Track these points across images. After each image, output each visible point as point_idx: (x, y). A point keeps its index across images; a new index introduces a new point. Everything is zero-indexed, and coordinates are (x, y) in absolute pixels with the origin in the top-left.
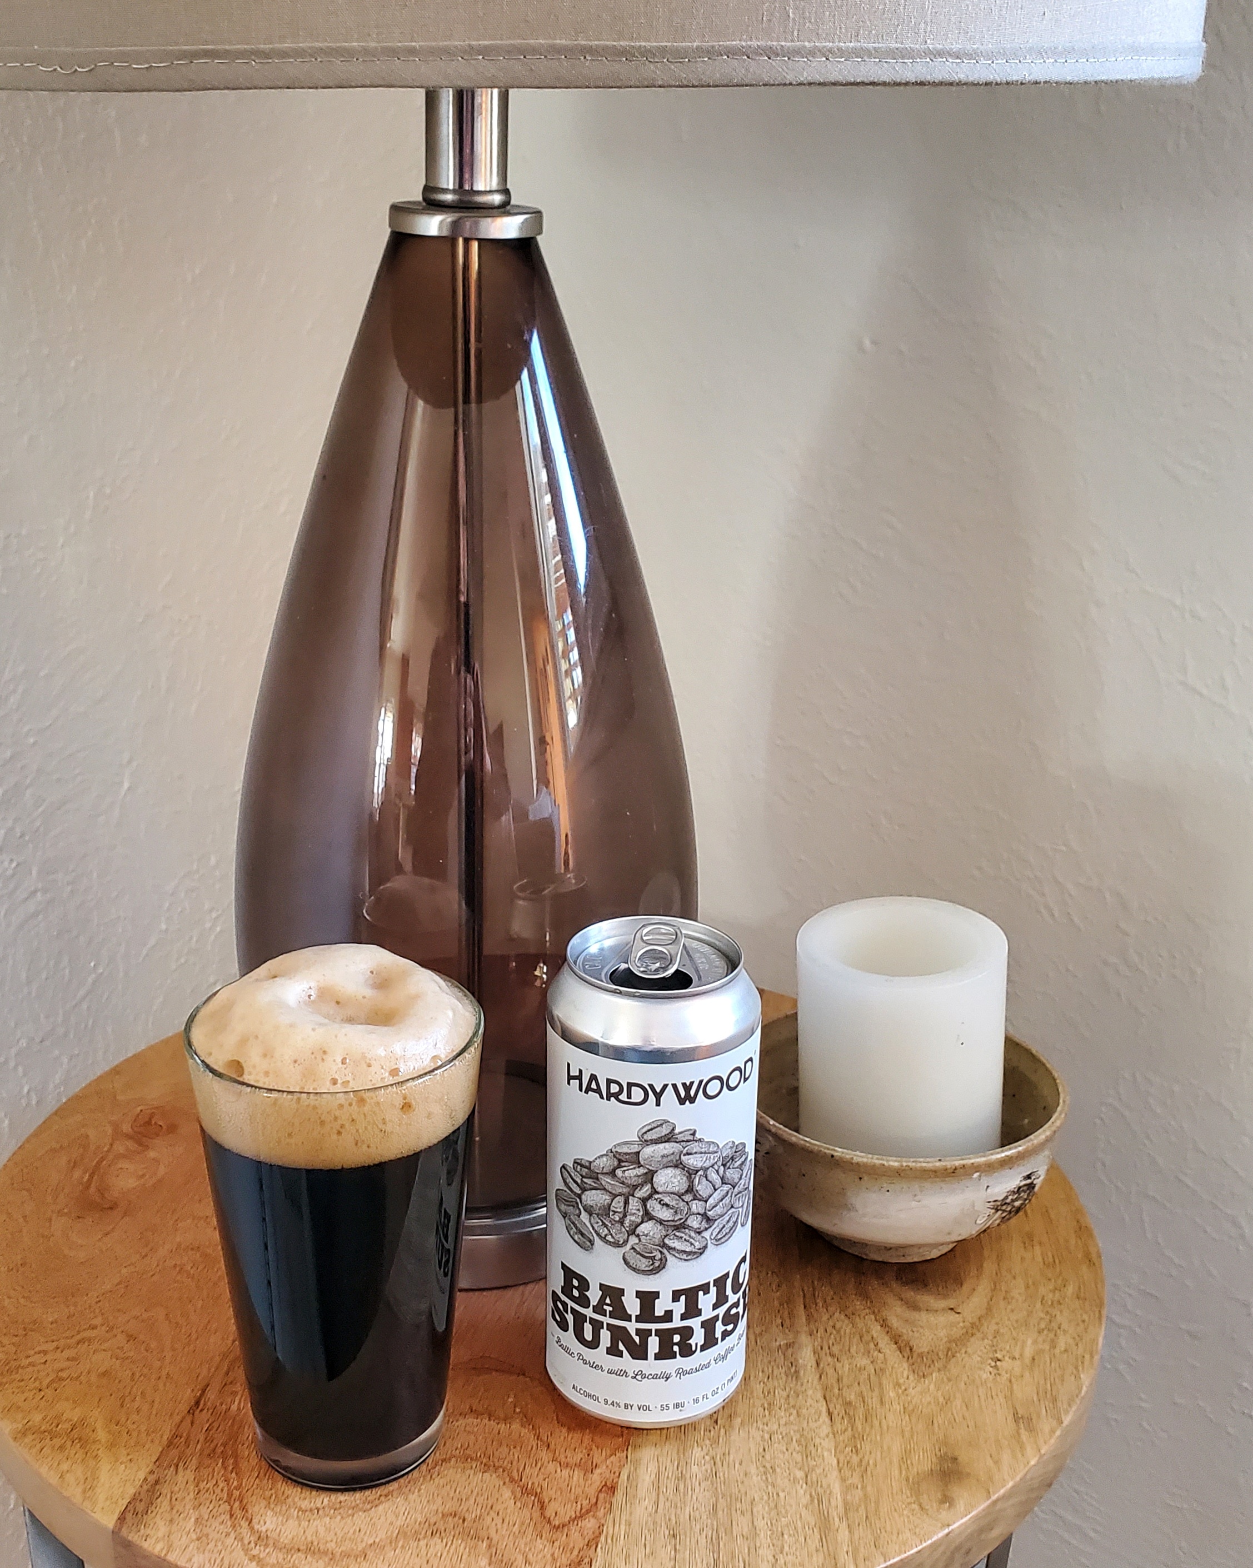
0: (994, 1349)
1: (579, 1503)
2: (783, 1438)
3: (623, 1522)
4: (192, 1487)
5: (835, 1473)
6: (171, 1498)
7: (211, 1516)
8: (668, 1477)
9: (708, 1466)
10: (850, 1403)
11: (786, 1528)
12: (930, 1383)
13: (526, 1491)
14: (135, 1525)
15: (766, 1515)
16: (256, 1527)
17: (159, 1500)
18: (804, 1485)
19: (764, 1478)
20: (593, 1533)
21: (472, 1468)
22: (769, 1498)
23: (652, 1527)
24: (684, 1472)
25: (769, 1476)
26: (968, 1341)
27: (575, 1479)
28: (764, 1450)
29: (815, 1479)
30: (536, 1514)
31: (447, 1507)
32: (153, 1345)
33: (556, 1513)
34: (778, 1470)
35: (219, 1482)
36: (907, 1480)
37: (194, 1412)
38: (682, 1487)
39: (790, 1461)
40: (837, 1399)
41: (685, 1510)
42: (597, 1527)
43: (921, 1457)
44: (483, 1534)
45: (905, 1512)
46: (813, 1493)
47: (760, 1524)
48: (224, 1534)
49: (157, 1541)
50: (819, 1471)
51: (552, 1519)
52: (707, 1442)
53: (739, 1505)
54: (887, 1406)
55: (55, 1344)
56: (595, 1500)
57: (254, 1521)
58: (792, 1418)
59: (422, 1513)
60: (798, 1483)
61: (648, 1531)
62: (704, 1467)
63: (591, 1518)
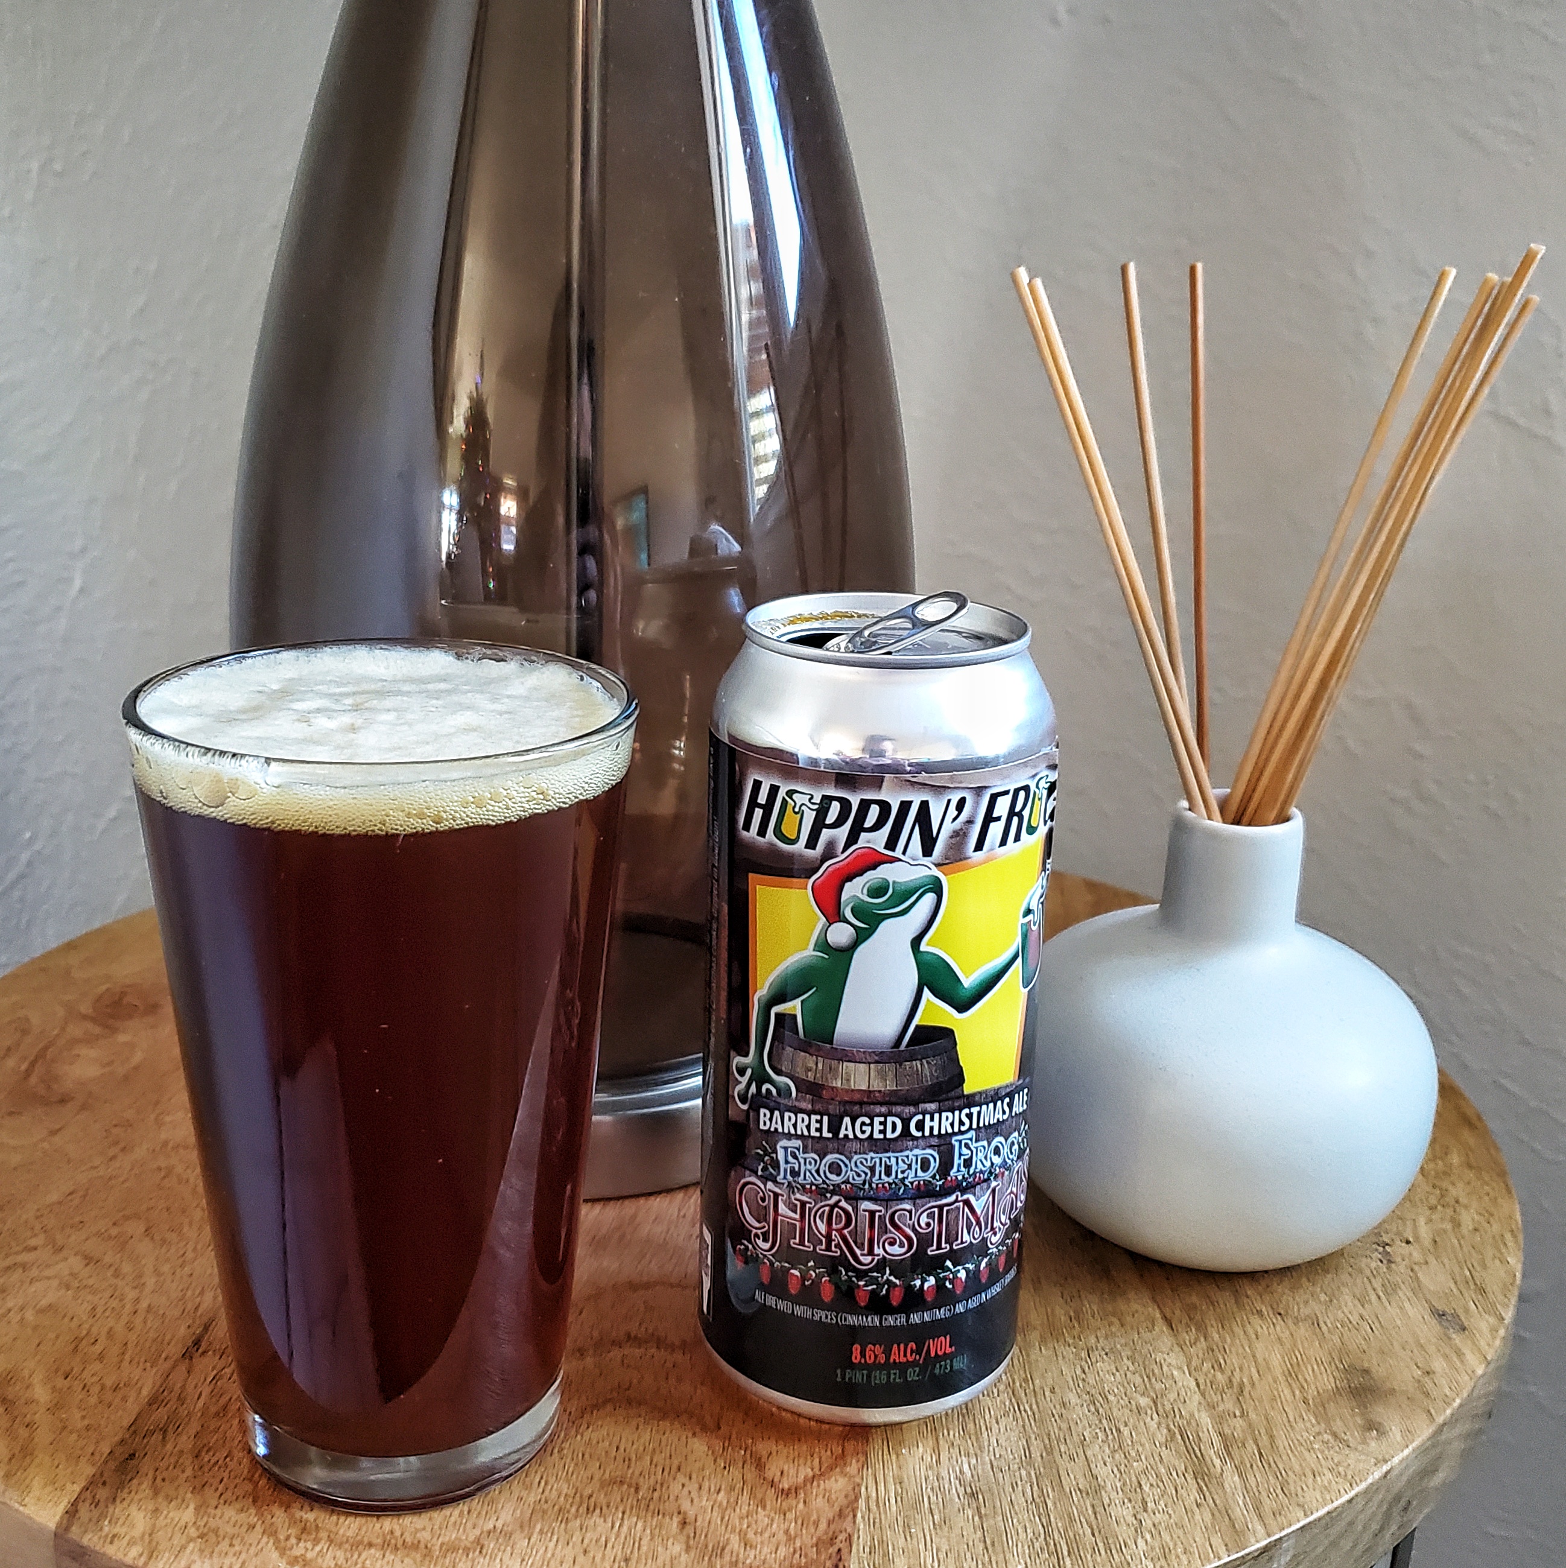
1: (817, 1456)
5: (1197, 1397)
14: (94, 1521)
18: (1155, 1416)
19: (1092, 1409)
20: (846, 1496)
23: (936, 1484)
29: (1168, 1407)
31: (608, 1472)
33: (782, 1473)
36: (1305, 1401)
42: (850, 1488)
43: (1318, 1372)
44: (671, 1506)
46: (1172, 1427)
47: (1102, 1471)
48: (245, 1527)
50: (1172, 1396)
51: (776, 1480)
53: (1063, 1447)
60: (1146, 1414)
61: (932, 1489)
62: (998, 1399)
63: (838, 1477)
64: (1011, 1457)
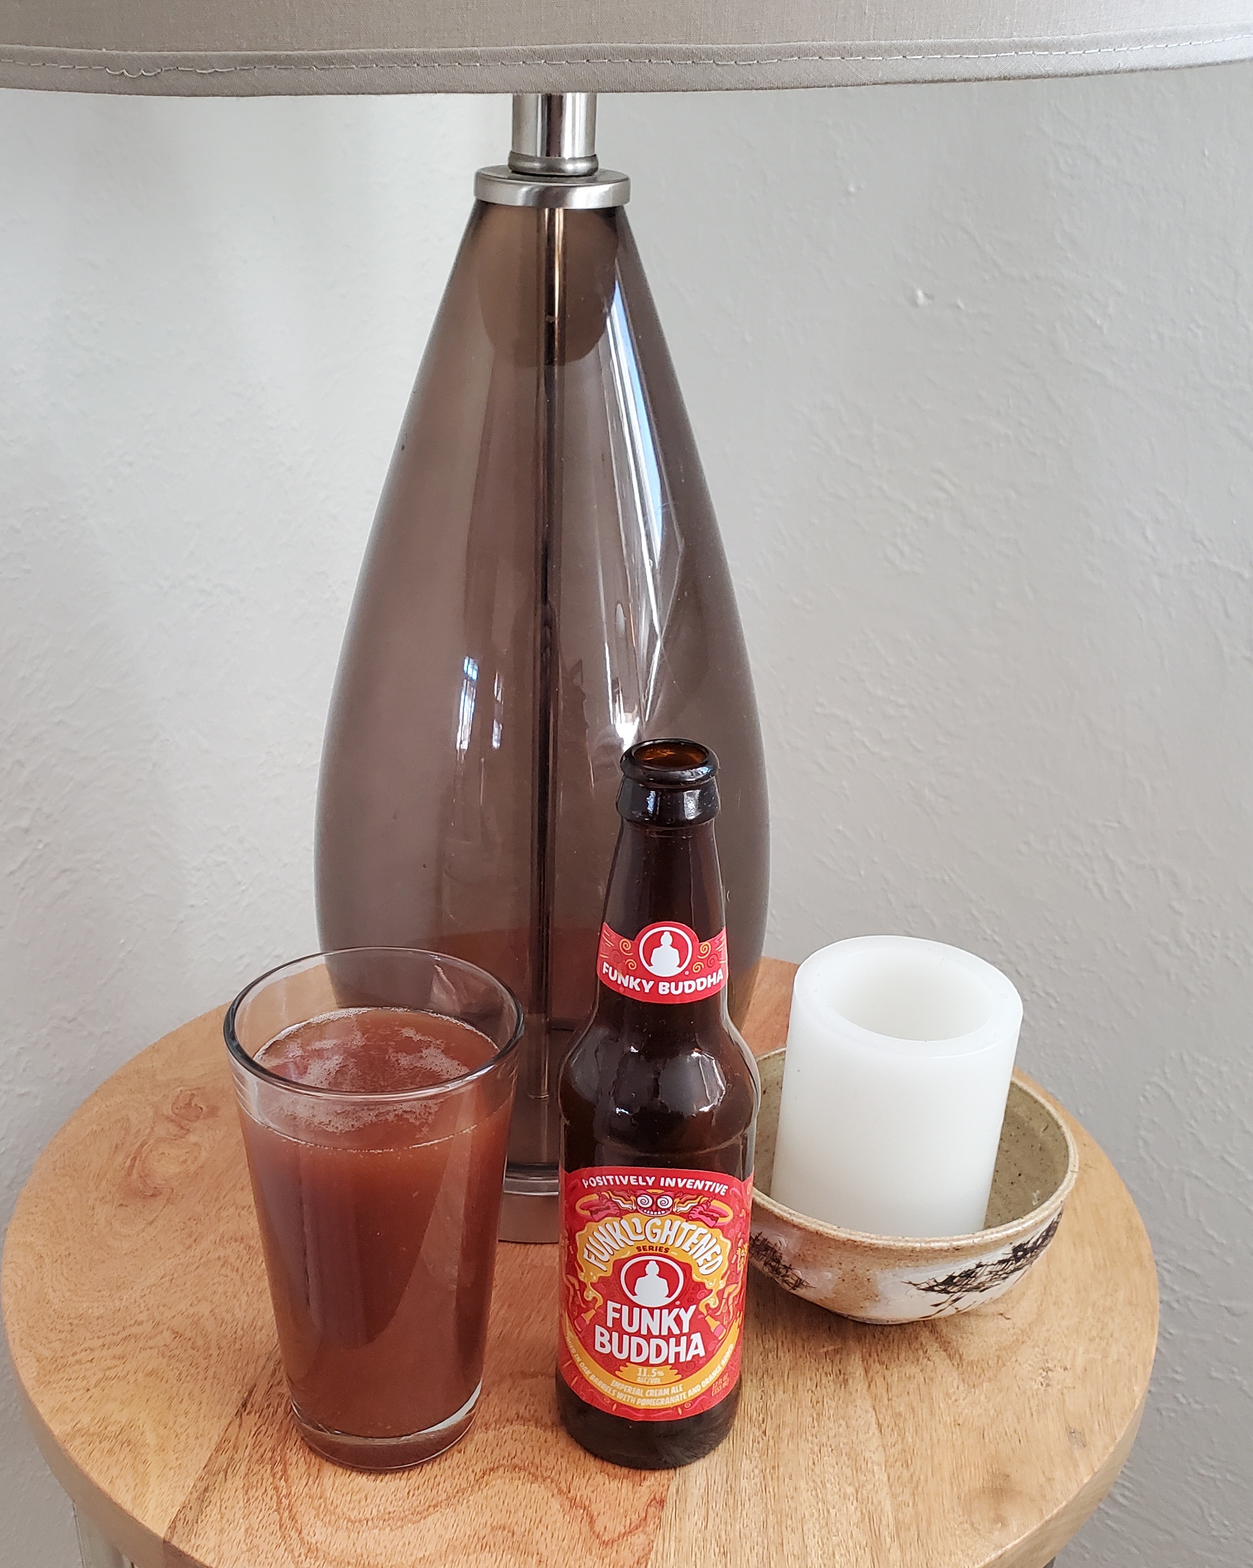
0: (1045, 1357)
1: (628, 1517)
2: (832, 1450)
3: (673, 1538)
4: (242, 1495)
5: (886, 1488)
6: (221, 1506)
7: (261, 1525)
8: (717, 1491)
9: (757, 1480)
10: (900, 1414)
11: (837, 1547)
12: (980, 1394)
13: (573, 1503)
14: (186, 1535)
15: (816, 1532)
16: (306, 1538)
17: (208, 1509)
18: (855, 1502)
19: (814, 1493)
20: (643, 1550)
21: (519, 1479)
22: (819, 1516)
23: (702, 1544)
24: (733, 1486)
25: (819, 1490)
26: (1019, 1349)
27: (623, 1490)
28: (814, 1464)
29: (865, 1495)
30: (585, 1529)
31: (496, 1520)
32: (200, 1342)
33: (605, 1528)
34: (828, 1485)
35: (269, 1489)
36: (959, 1497)
37: (241, 1415)
38: (731, 1502)
39: (841, 1477)
40: (886, 1410)
41: (735, 1526)
42: (647, 1543)
43: (973, 1473)
44: (532, 1548)
45: (957, 1533)
46: (864, 1511)
47: (811, 1542)
48: (274, 1546)
49: (208, 1552)
50: (870, 1487)
51: (601, 1534)
52: (756, 1454)
53: (789, 1522)
54: (937, 1419)
55: (100, 1342)
56: (644, 1515)
57: (303, 1531)
58: (841, 1430)
59: (470, 1526)
60: (849, 1499)
61: (699, 1548)
62: (753, 1481)
63: (640, 1534)
64: (754, 1527)
